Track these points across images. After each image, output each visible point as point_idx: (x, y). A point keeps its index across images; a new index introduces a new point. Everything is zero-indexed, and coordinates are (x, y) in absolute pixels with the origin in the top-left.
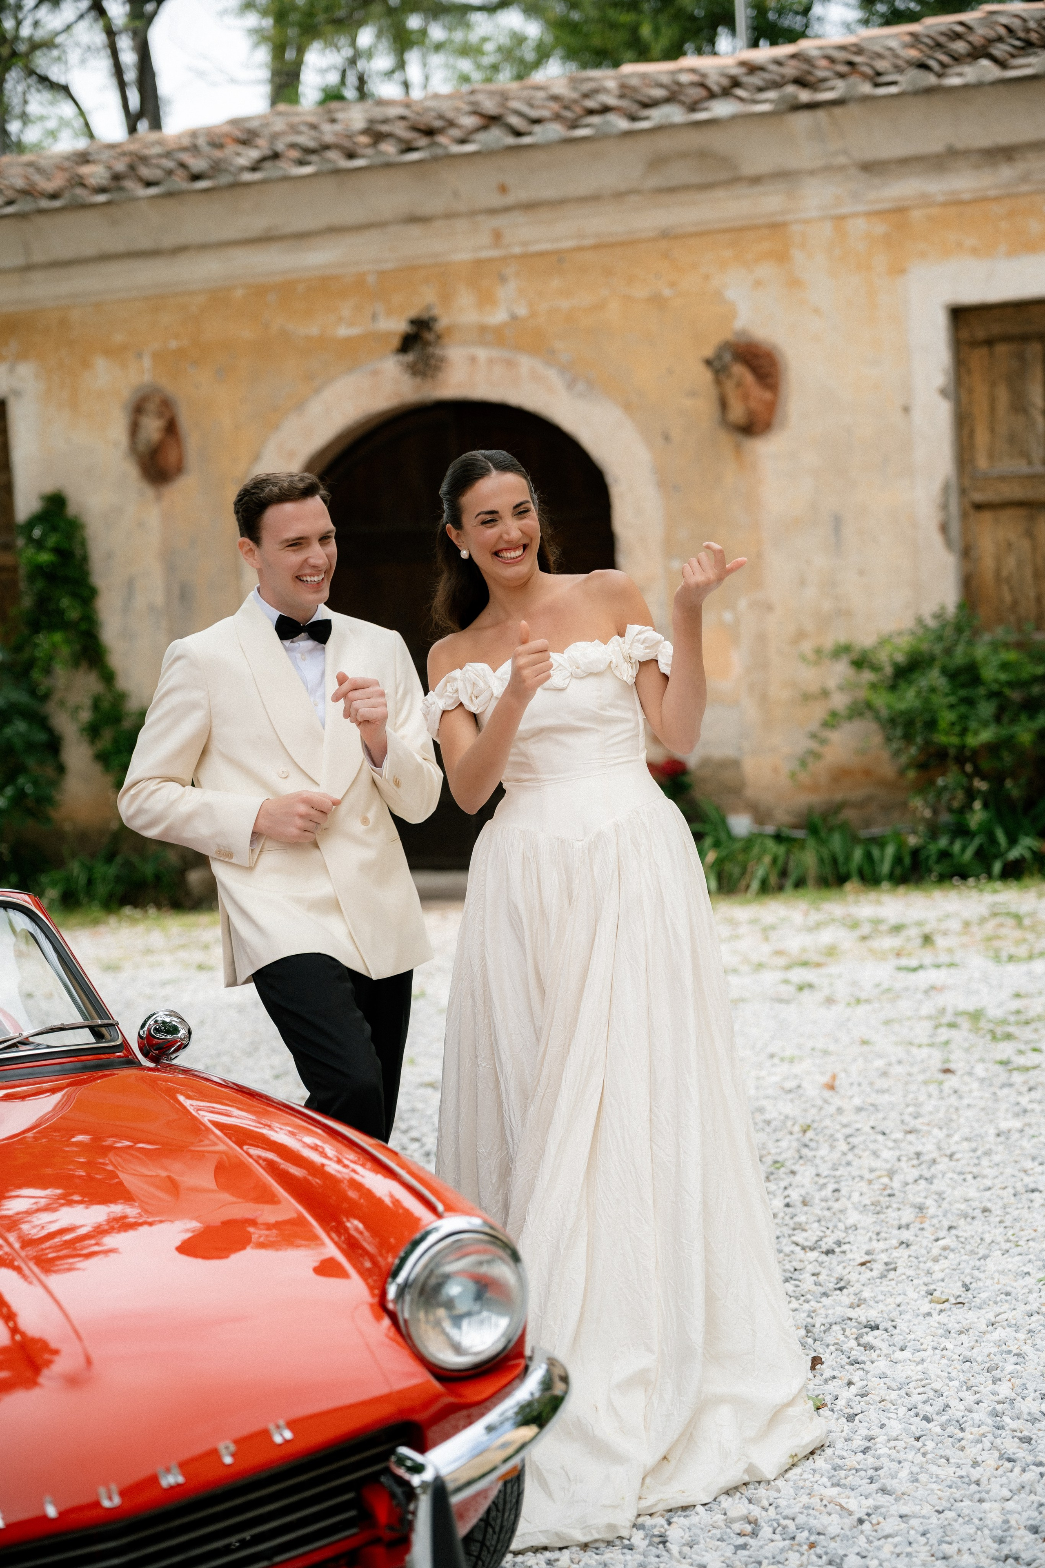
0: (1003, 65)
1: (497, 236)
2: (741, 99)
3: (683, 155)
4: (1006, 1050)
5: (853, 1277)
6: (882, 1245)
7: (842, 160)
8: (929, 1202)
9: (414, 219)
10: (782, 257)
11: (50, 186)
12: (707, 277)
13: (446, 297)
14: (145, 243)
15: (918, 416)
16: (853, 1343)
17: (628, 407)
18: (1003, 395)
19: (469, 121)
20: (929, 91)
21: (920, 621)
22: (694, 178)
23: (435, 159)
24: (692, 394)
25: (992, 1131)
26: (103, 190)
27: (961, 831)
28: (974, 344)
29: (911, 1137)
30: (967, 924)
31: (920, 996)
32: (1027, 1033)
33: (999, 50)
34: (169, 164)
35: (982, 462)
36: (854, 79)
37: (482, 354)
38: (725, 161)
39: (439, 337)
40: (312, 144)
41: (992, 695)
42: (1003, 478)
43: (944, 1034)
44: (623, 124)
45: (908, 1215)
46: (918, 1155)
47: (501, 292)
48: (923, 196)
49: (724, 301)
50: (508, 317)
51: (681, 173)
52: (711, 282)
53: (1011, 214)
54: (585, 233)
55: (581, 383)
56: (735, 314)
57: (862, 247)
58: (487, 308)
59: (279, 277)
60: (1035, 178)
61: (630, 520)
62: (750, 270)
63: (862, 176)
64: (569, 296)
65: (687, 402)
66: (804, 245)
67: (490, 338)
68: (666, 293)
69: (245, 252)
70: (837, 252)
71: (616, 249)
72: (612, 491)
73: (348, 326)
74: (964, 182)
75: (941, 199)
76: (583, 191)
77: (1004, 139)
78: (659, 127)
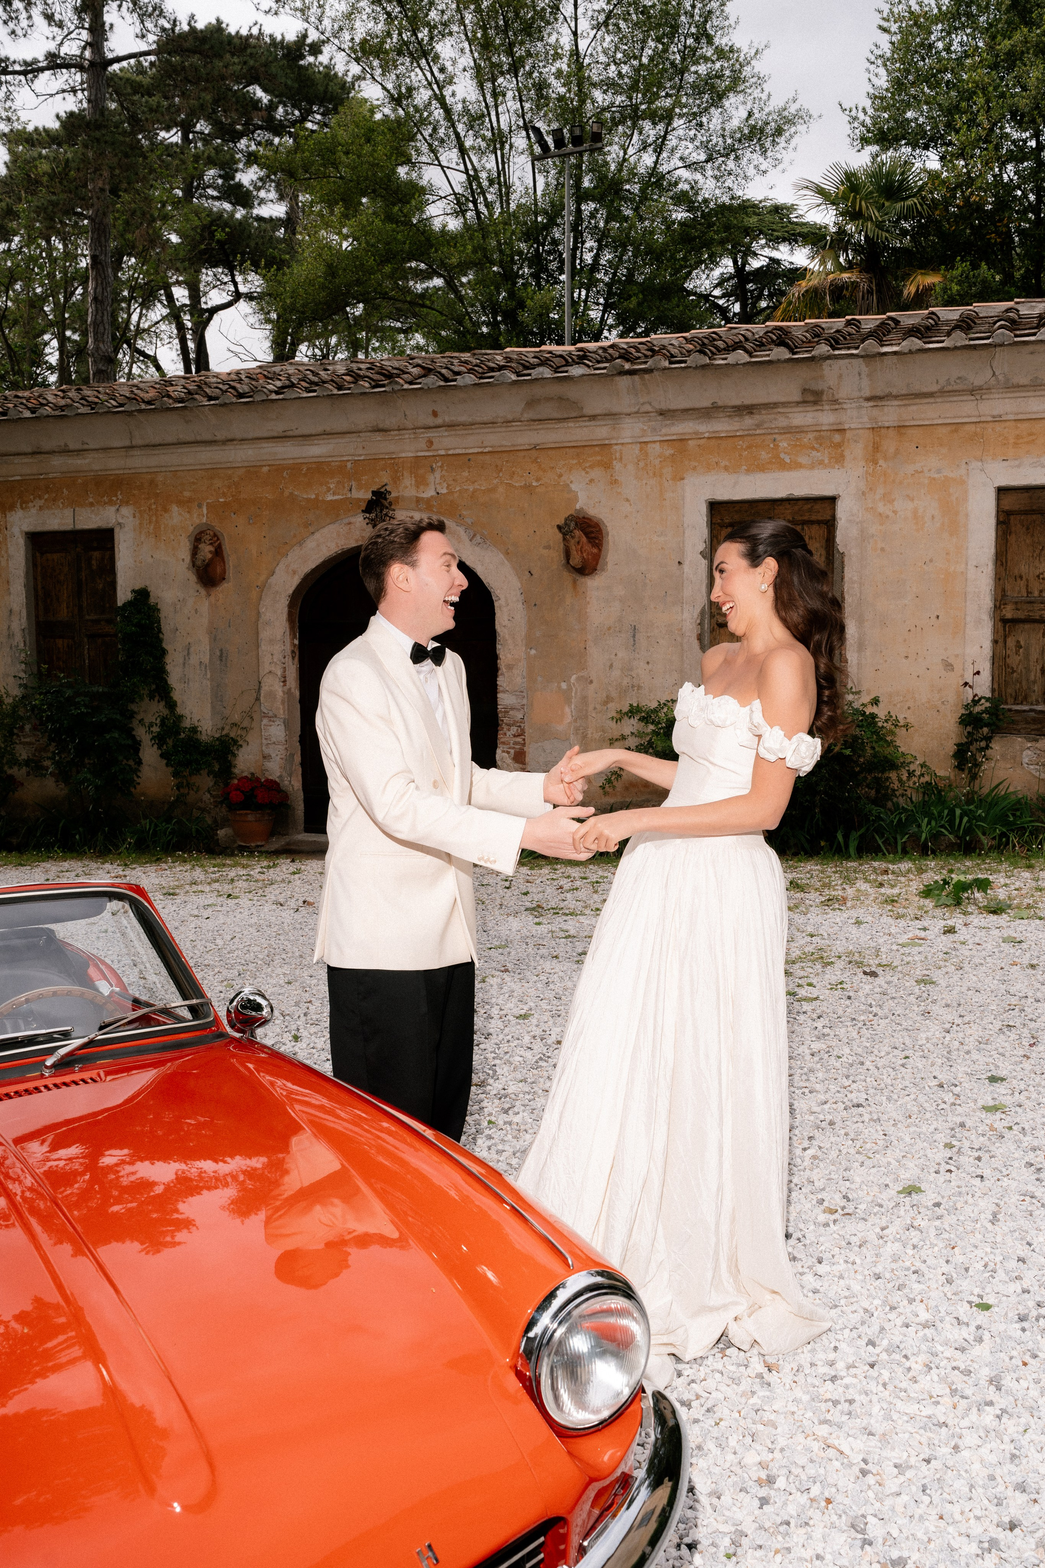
0: (751, 355)
1: (430, 443)
2: (588, 366)
3: (549, 399)
7: (647, 408)
9: (378, 430)
10: (607, 466)
11: (146, 397)
12: (560, 476)
13: (396, 479)
14: (207, 436)
15: (686, 567)
17: (507, 553)
19: (415, 371)
20: (704, 367)
22: (556, 415)
23: (393, 392)
24: (548, 547)
26: (181, 401)
28: (722, 524)
33: (749, 345)
34: (225, 387)
36: (656, 358)
38: (574, 404)
39: (390, 504)
40: (315, 380)
44: (514, 377)
47: (431, 478)
48: (696, 433)
49: (570, 491)
50: (434, 493)
51: (548, 410)
52: (563, 478)
53: (749, 447)
54: (485, 444)
55: (478, 537)
56: (576, 499)
57: (657, 462)
58: (422, 487)
59: (291, 462)
60: (766, 426)
61: (506, 622)
62: (587, 473)
63: (659, 418)
64: (473, 483)
65: (545, 552)
66: (621, 459)
67: (422, 506)
68: (534, 484)
69: (270, 445)
70: (642, 464)
71: (504, 455)
72: (496, 604)
73: (334, 494)
74: (722, 426)
75: (707, 435)
76: (484, 418)
77: (747, 401)
78: (536, 380)
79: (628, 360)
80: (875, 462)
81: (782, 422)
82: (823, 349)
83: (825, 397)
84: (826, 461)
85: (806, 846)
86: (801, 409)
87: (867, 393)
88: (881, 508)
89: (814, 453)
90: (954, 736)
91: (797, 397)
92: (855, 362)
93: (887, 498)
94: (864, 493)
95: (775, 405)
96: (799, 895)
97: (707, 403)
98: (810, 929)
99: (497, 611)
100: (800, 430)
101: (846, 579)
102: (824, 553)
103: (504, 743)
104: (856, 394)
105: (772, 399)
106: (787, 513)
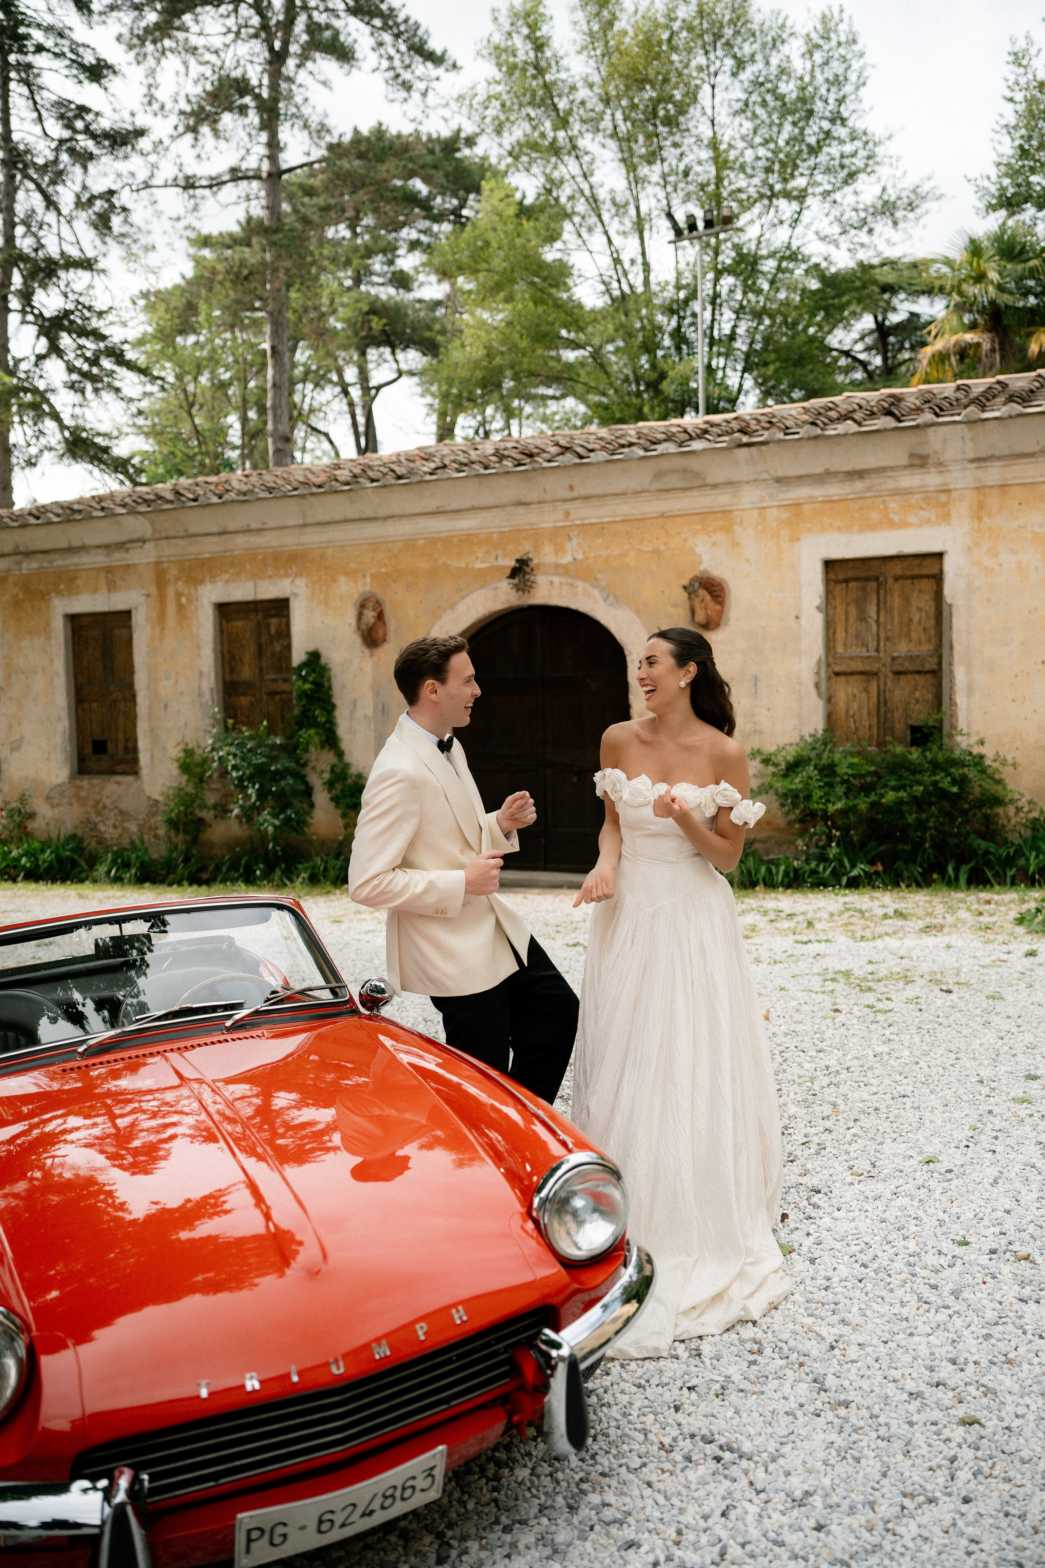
0: (859, 424)
1: (567, 514)
2: (708, 441)
3: (674, 471)
4: (870, 998)
5: (798, 1153)
6: (813, 1130)
7: (765, 476)
8: (839, 1101)
9: (521, 504)
10: (729, 530)
11: (318, 481)
12: (686, 540)
13: (537, 547)
14: (369, 513)
15: (803, 621)
16: (805, 1203)
17: (638, 612)
18: (853, 611)
19: (554, 450)
20: (816, 438)
21: (802, 738)
22: (680, 485)
23: (534, 470)
24: (675, 605)
25: (871, 1053)
26: (347, 483)
27: (823, 858)
28: (837, 582)
29: (821, 1055)
30: (832, 915)
31: (811, 960)
32: (880, 987)
33: (858, 416)
34: (385, 470)
35: (840, 649)
36: (773, 430)
37: (556, 580)
38: (697, 475)
39: (533, 570)
40: (465, 461)
41: (844, 782)
42: (851, 658)
43: (830, 986)
44: (642, 453)
45: (827, 1110)
46: (827, 1067)
48: (811, 497)
49: (696, 554)
50: (572, 559)
51: (673, 481)
52: (689, 542)
53: (861, 509)
54: (618, 513)
55: (612, 597)
56: (701, 562)
57: (775, 525)
58: (560, 554)
59: (444, 534)
60: (876, 488)
62: (710, 537)
63: (777, 485)
64: (607, 549)
66: (741, 523)
67: (561, 571)
68: (662, 548)
69: (425, 520)
70: (760, 528)
71: (635, 523)
72: (627, 657)
73: (482, 562)
74: (834, 490)
75: (820, 499)
76: (616, 490)
77: (859, 466)
78: (662, 455)
79: (745, 433)
80: (980, 519)
81: (891, 485)
82: (928, 417)
83: (930, 460)
84: (934, 520)
85: (919, 878)
86: (908, 472)
87: (971, 456)
88: (987, 561)
89: (922, 513)
91: (904, 461)
92: (958, 427)
93: (993, 553)
94: (970, 549)
95: (883, 470)
96: (900, 923)
97: (820, 470)
98: (902, 953)
99: (629, 664)
100: (908, 492)
101: (955, 628)
102: (933, 604)
104: (960, 457)
105: (882, 464)
106: (897, 569)
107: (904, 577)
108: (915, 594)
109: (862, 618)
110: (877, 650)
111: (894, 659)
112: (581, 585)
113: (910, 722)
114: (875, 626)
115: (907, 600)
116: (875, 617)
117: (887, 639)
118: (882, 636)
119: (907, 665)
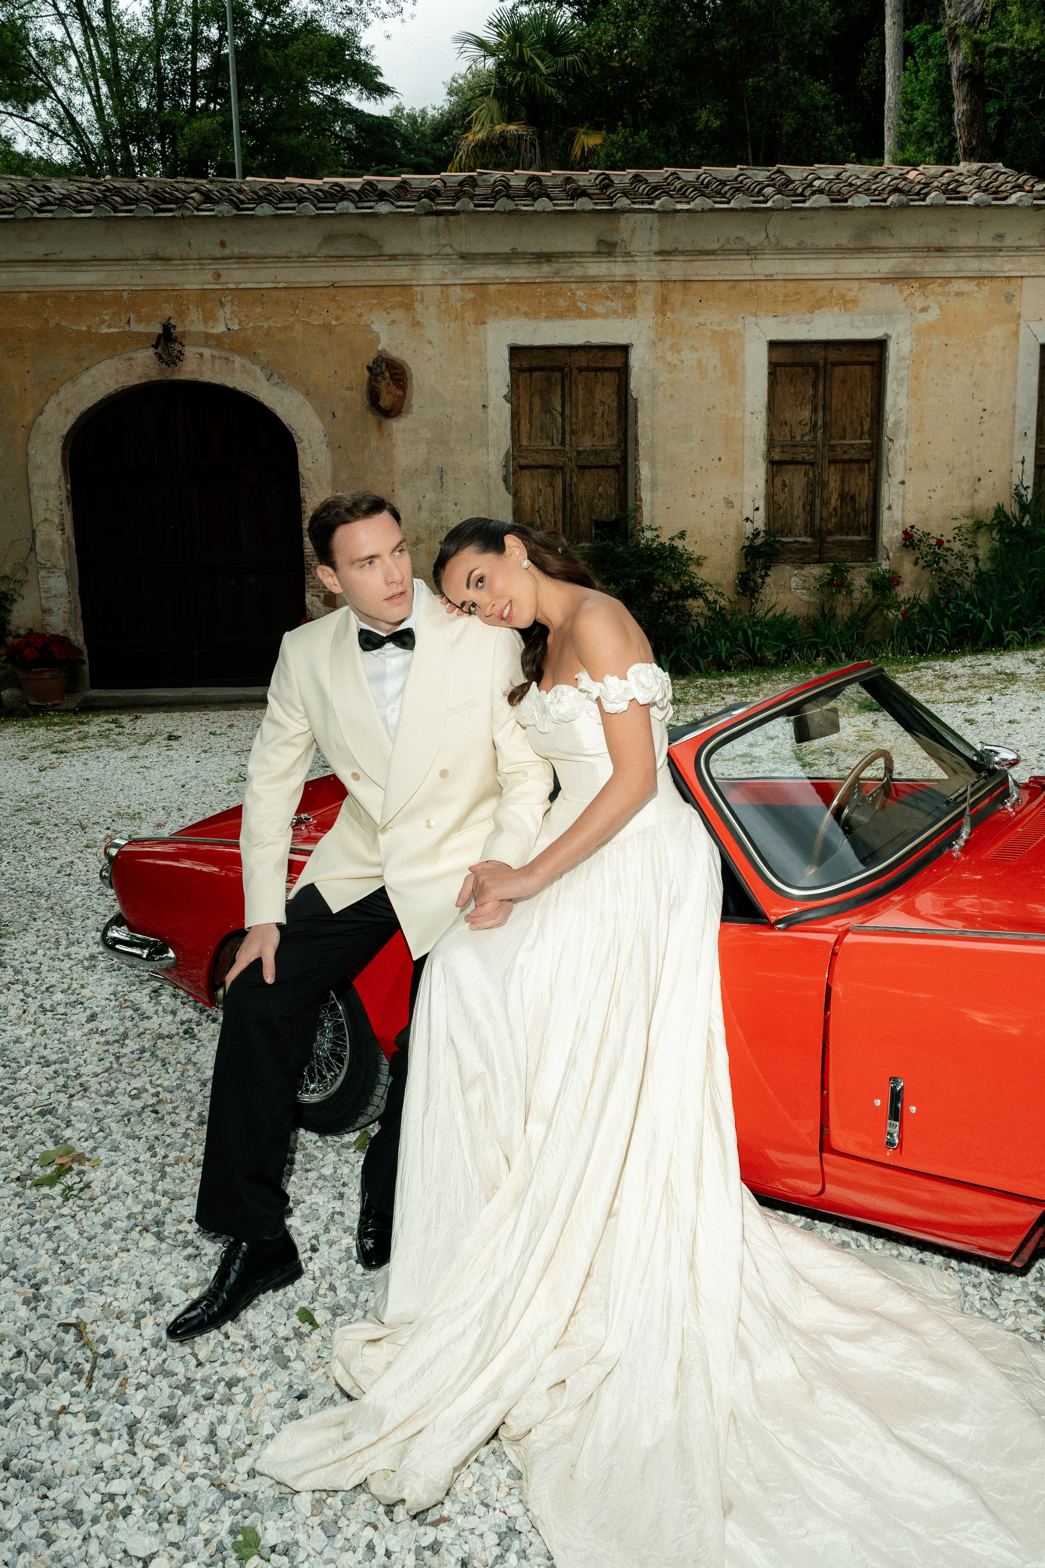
0: (555, 202)
1: (218, 276)
7: (448, 250)
9: (156, 258)
10: (409, 307)
12: (361, 315)
13: (181, 313)
15: (490, 411)
17: (307, 394)
18: (537, 402)
20: (511, 212)
22: (354, 253)
23: (183, 217)
24: (350, 389)
28: (522, 371)
35: (525, 442)
37: (207, 352)
38: (374, 243)
39: (179, 338)
42: (537, 451)
44: (316, 210)
47: (220, 313)
48: (496, 278)
49: (372, 332)
50: (225, 329)
51: (345, 247)
52: (364, 318)
53: (548, 294)
54: (279, 279)
55: (276, 376)
56: (379, 341)
57: (459, 305)
58: (210, 322)
59: (56, 289)
60: (563, 274)
61: (310, 465)
62: (388, 313)
63: (460, 261)
64: (268, 319)
65: (347, 394)
66: (422, 300)
67: (212, 342)
68: (334, 323)
69: (29, 269)
70: (443, 307)
71: (300, 291)
72: (298, 446)
73: (109, 326)
74: (522, 272)
75: (507, 280)
76: (278, 252)
77: (546, 249)
78: (341, 214)
79: (433, 200)
80: (664, 314)
81: (578, 271)
82: (620, 202)
83: (618, 249)
84: (620, 311)
86: (596, 260)
87: (656, 247)
88: (670, 357)
89: (609, 303)
90: (734, 566)
91: (592, 248)
92: (650, 216)
93: (675, 348)
94: (654, 343)
95: (572, 254)
97: (506, 249)
99: (300, 453)
100: (595, 280)
101: (639, 423)
102: (619, 398)
103: (313, 587)
104: (646, 248)
105: (569, 248)
106: (582, 360)
107: (588, 369)
108: (599, 387)
109: (547, 410)
110: (563, 443)
111: (579, 452)
112: (238, 359)
113: (594, 517)
114: (560, 419)
115: (591, 393)
116: (559, 409)
117: (573, 432)
118: (568, 428)
119: (592, 459)
